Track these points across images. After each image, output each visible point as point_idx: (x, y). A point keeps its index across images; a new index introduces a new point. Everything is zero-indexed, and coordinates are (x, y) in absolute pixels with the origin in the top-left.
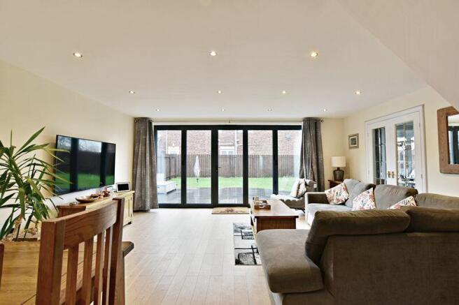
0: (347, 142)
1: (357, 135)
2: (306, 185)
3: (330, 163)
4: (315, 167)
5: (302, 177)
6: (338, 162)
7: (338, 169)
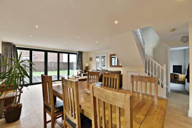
0: (89, 59)
1: (92, 57)
2: (80, 71)
3: (85, 65)
4: (81, 66)
5: (77, 69)
6: (87, 65)
7: (87, 67)
